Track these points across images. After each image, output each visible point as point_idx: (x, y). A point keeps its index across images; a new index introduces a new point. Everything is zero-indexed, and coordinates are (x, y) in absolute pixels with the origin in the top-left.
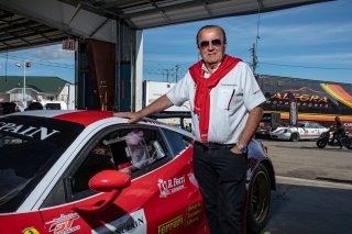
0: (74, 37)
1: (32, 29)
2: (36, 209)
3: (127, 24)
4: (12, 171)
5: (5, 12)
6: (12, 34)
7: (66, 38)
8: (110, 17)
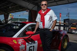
0: (29, 9)
1: (20, 8)
2: (16, 37)
3: (39, 7)
4: (13, 31)
5: (15, 4)
6: (16, 9)
7: (27, 10)
8: (36, 5)
